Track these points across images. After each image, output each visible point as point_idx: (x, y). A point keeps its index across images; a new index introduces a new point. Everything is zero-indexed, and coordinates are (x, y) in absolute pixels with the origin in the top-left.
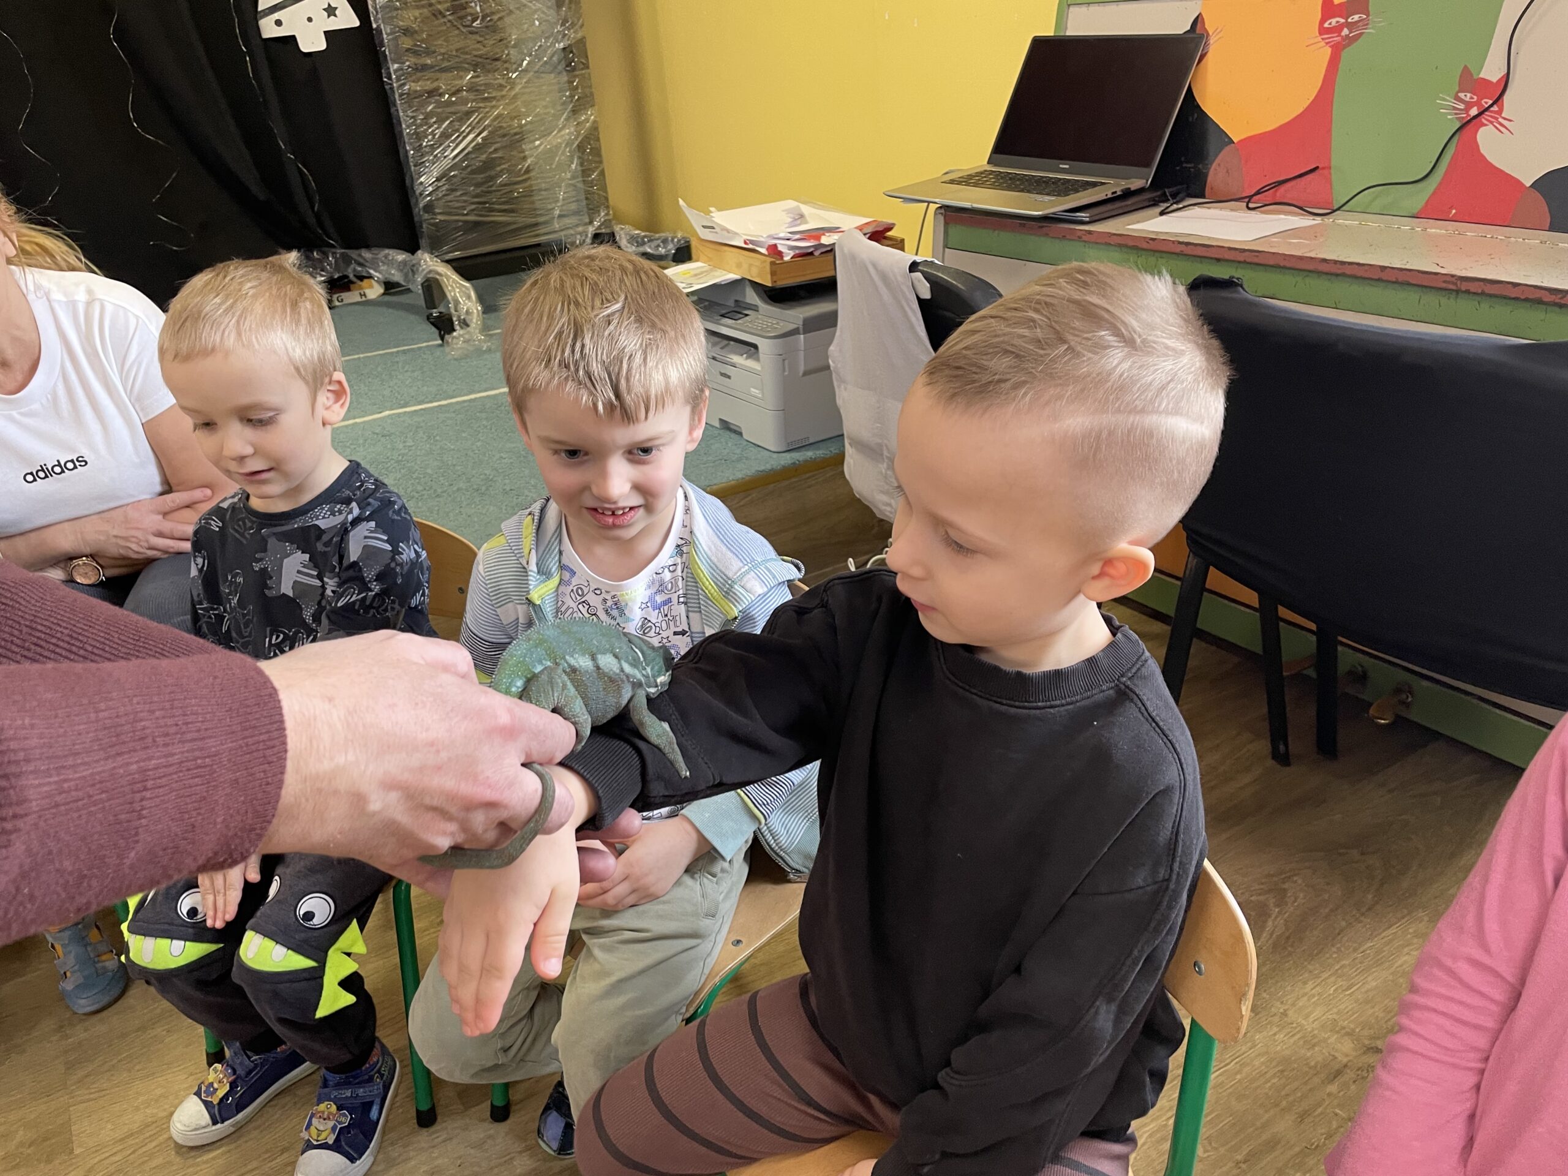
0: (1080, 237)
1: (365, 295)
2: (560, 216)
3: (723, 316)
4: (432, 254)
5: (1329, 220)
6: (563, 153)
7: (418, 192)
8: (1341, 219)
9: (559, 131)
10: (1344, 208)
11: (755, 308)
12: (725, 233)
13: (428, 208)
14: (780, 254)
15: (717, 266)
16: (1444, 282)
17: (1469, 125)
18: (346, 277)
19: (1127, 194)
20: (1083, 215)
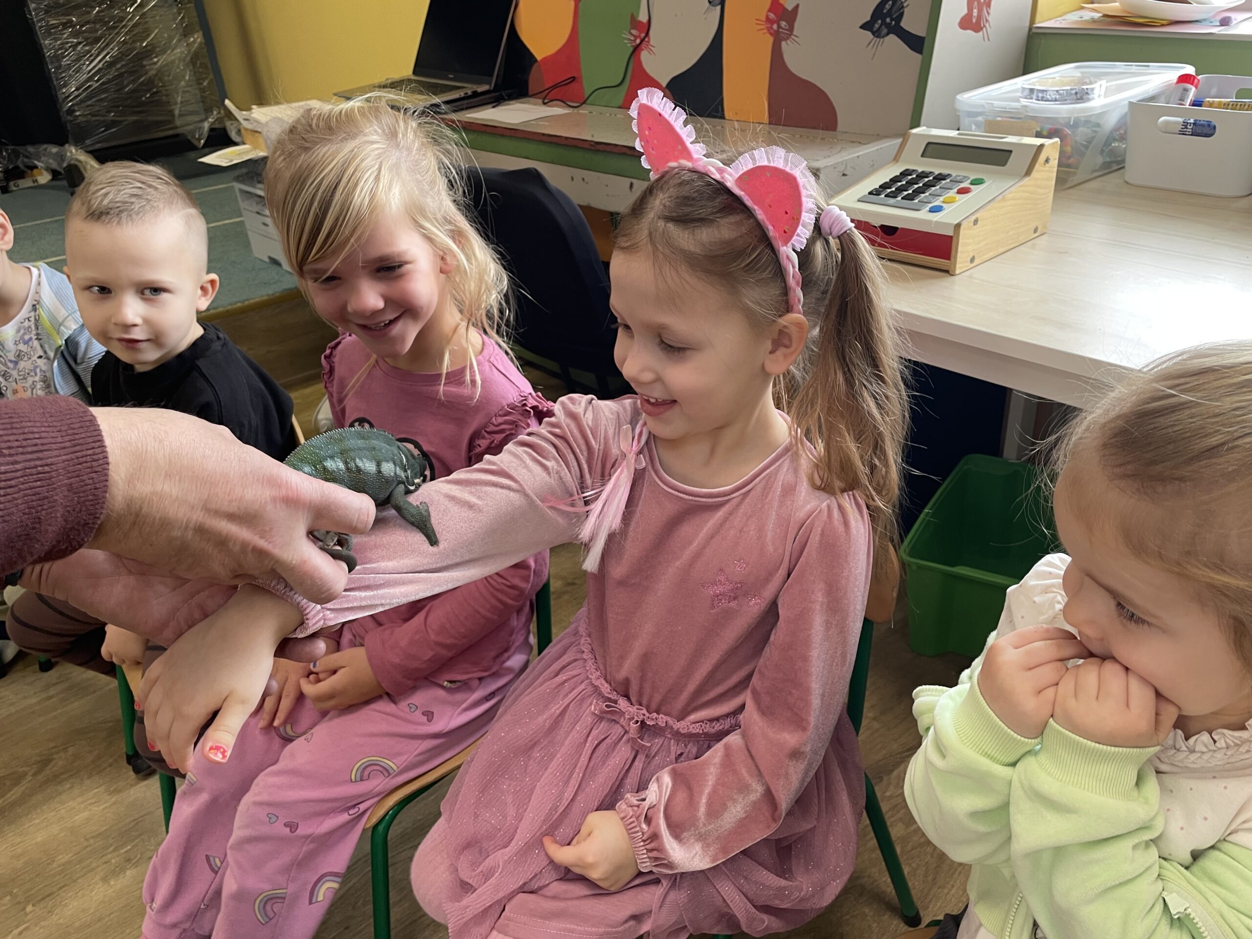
1: (36, 181)
2: (180, 115)
4: (76, 145)
6: (178, 67)
7: (61, 101)
9: (173, 51)
12: (257, 123)
13: (71, 111)
17: (636, 49)
18: (17, 167)
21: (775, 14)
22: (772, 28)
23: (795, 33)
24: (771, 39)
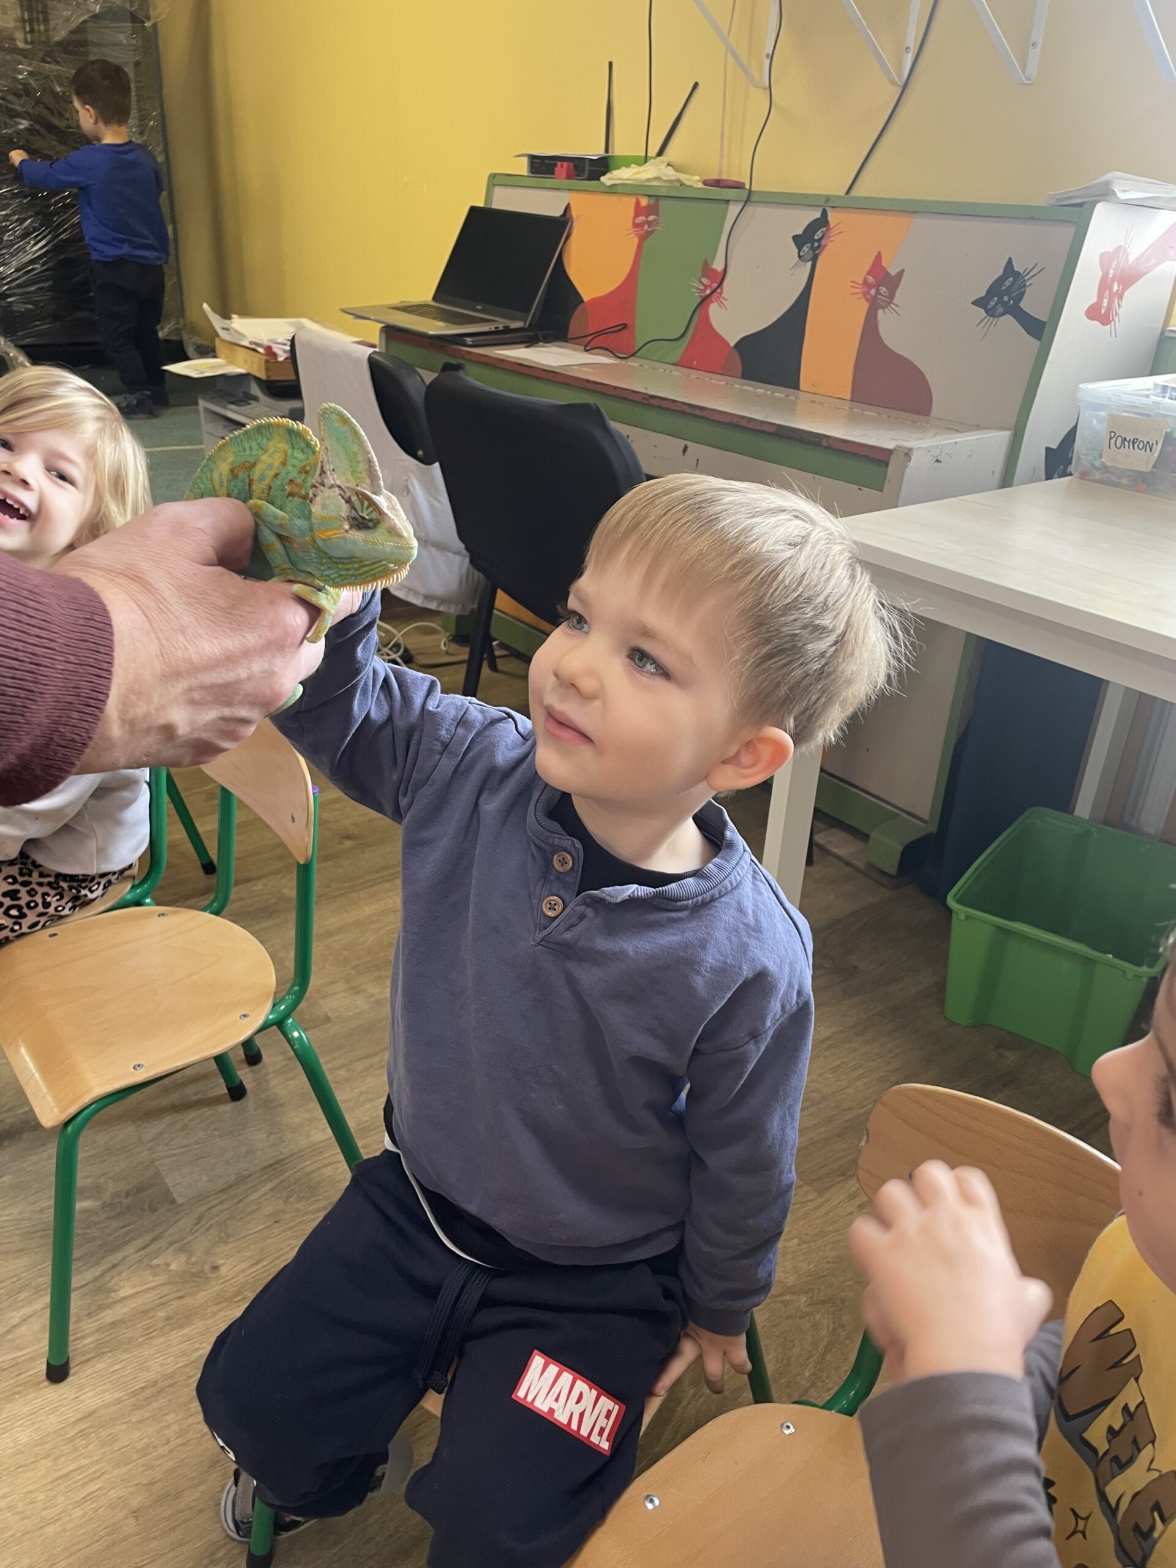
0: (463, 356)
3: (232, 403)
5: (624, 362)
8: (633, 363)
10: (637, 355)
11: (256, 399)
12: (237, 335)
14: (275, 355)
15: (231, 362)
16: (643, 398)
17: (705, 301)
19: (507, 330)
20: (469, 340)
21: (873, 277)
22: (868, 293)
23: (895, 302)
24: (866, 305)
